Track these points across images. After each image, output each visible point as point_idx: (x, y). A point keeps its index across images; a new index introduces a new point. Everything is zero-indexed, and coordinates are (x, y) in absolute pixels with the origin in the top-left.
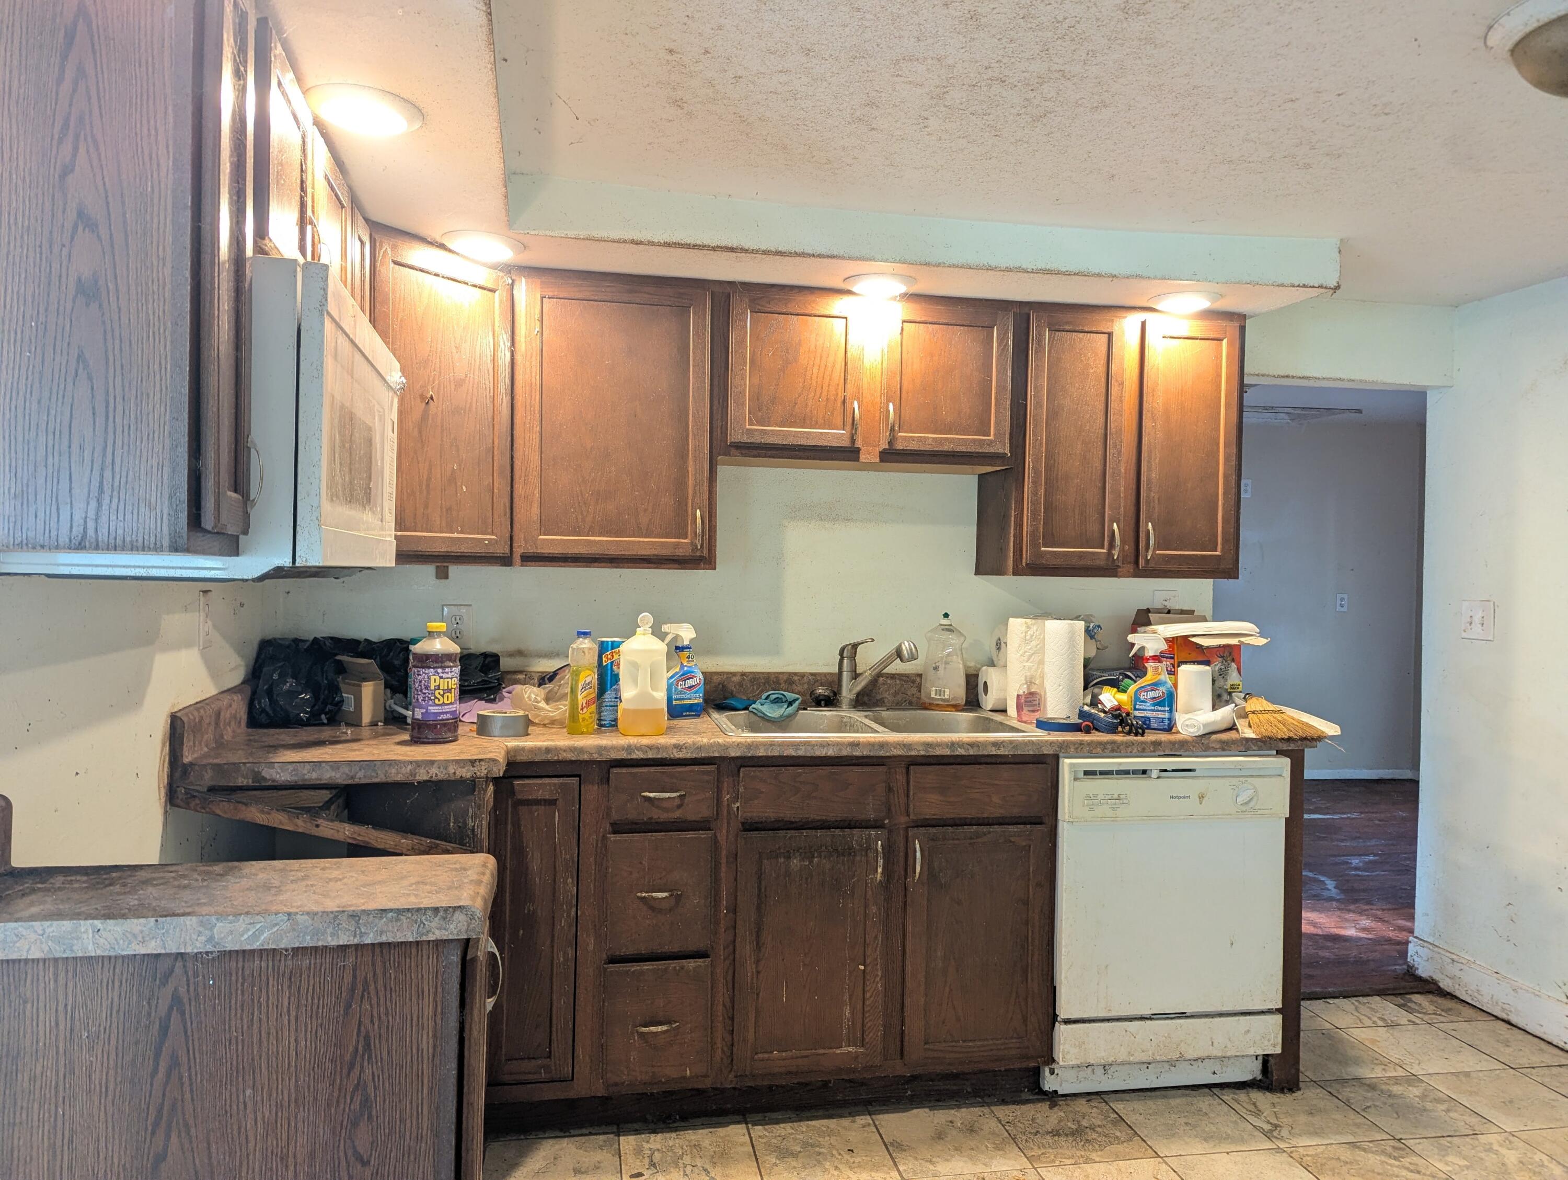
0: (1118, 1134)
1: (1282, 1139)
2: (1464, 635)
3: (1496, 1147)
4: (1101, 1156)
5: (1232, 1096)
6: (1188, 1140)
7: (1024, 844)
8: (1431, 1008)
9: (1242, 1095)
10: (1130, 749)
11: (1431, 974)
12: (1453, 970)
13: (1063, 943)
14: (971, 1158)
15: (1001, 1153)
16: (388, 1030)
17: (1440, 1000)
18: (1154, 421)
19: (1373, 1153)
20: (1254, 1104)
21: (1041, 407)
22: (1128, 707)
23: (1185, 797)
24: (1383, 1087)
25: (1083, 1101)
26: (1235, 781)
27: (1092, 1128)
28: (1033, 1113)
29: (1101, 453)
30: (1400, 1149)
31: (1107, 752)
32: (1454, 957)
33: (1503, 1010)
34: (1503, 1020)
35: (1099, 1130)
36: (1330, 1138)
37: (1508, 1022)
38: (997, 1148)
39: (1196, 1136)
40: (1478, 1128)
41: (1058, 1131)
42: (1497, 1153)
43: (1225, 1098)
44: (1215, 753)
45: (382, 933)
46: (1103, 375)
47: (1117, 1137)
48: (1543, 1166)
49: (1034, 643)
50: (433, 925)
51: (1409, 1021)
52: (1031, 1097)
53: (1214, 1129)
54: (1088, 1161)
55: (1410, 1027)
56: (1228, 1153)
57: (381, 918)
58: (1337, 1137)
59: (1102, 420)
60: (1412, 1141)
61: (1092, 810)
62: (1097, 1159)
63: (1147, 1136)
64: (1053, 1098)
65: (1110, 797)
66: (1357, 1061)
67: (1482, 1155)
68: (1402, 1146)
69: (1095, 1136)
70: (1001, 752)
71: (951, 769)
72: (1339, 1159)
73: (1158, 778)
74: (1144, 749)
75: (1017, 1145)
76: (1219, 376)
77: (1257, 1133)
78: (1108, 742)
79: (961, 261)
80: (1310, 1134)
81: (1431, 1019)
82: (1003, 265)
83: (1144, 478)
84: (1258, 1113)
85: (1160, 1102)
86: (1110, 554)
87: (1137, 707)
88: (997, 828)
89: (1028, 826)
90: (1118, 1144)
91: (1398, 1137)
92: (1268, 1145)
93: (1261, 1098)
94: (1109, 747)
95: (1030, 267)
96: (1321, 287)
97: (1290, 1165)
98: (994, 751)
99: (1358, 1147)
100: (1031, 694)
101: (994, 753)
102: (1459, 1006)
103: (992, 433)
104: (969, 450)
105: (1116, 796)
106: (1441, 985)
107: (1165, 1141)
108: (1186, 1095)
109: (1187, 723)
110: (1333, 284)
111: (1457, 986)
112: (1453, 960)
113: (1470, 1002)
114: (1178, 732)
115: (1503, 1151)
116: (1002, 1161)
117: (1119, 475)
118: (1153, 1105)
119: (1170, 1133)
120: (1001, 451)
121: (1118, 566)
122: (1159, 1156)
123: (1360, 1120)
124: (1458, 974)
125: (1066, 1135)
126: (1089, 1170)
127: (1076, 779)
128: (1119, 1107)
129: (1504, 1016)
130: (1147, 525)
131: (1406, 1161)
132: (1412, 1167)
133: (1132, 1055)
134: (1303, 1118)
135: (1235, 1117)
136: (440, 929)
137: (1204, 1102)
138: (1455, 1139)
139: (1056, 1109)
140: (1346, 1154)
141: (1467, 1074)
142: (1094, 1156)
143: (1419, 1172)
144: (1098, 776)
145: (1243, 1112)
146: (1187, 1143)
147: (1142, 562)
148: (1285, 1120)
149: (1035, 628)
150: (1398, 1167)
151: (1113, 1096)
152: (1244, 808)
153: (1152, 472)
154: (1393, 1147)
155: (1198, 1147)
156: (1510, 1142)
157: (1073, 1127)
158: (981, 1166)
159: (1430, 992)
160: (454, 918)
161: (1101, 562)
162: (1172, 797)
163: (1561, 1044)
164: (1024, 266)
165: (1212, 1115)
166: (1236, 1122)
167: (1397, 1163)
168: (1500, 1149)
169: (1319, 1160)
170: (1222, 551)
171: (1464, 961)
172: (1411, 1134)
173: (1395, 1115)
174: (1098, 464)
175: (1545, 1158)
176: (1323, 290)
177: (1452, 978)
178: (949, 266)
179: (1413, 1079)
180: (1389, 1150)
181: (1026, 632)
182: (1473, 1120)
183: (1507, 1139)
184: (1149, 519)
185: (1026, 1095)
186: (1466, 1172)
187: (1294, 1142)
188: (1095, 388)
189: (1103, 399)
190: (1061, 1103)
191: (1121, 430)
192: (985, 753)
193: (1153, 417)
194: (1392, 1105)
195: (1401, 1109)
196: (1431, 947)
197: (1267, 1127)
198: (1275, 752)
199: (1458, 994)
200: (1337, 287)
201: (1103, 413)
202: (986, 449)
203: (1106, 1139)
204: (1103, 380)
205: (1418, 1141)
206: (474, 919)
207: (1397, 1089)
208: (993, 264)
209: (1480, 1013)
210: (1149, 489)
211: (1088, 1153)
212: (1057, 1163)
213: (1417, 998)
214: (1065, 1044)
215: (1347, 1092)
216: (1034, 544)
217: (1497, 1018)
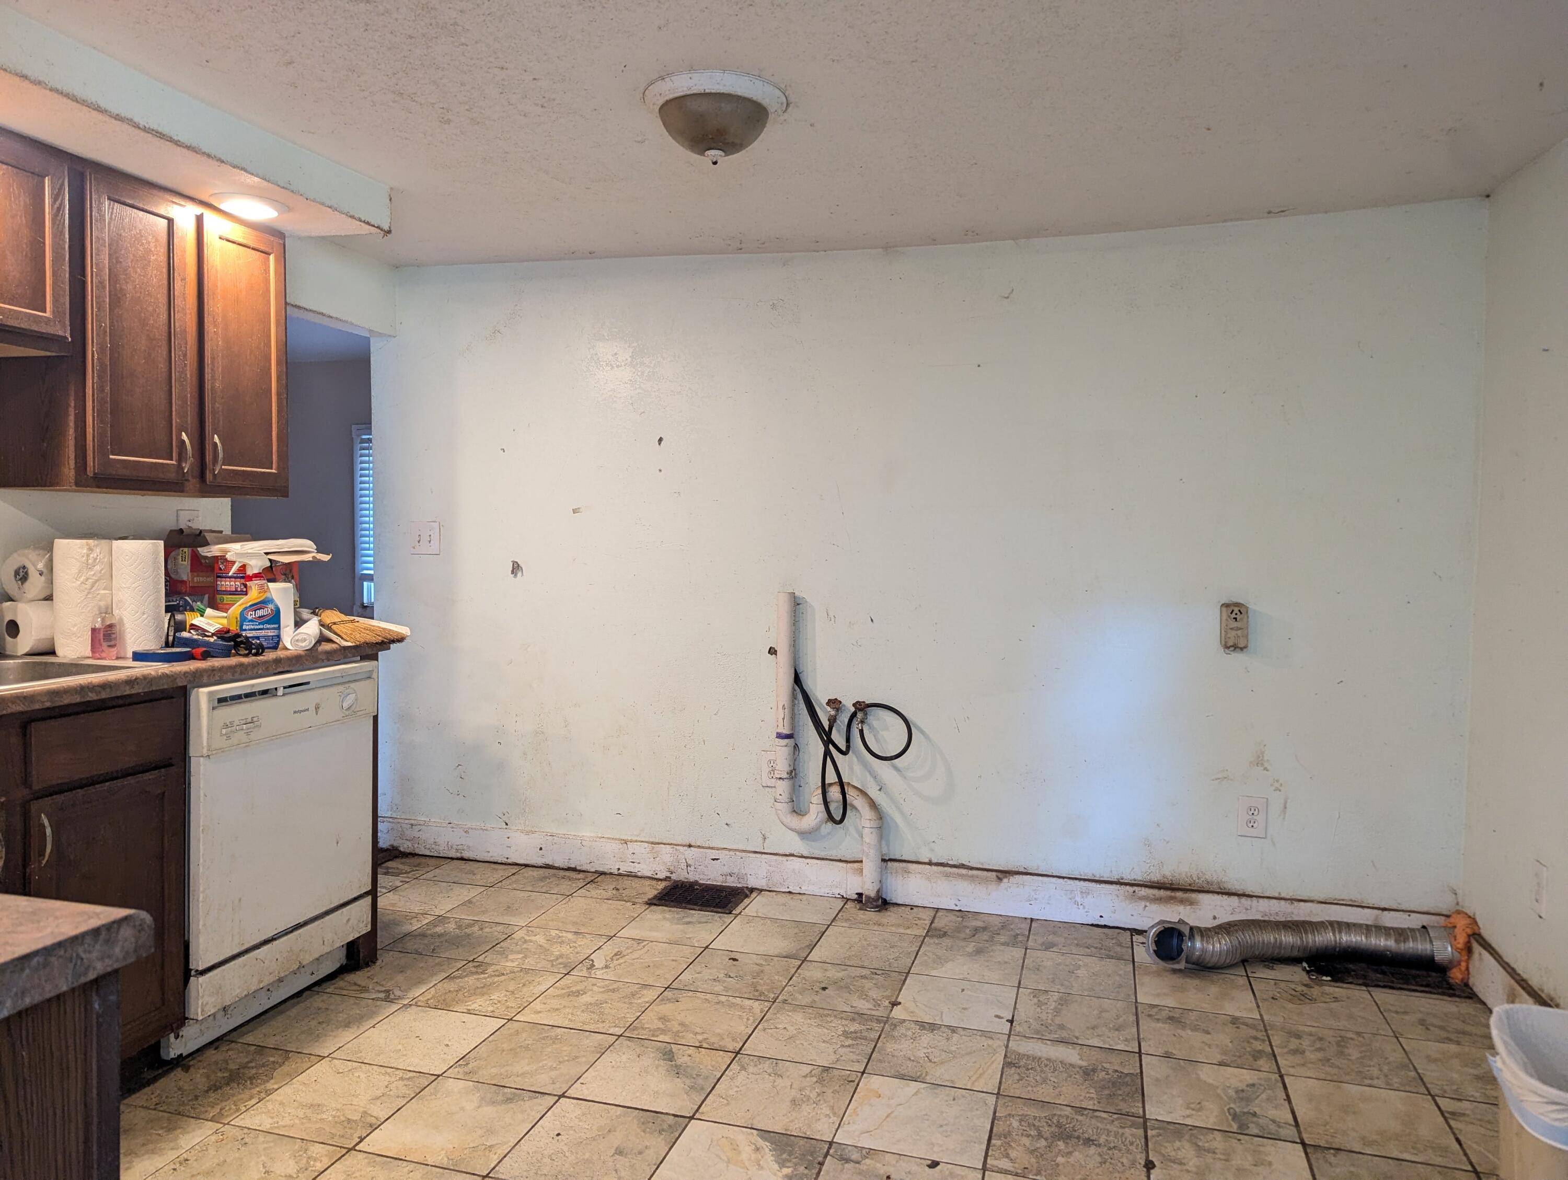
0: (272, 1059)
1: (400, 998)
2: (413, 551)
3: (528, 938)
4: (276, 1083)
5: (332, 987)
6: (334, 1034)
7: (159, 791)
8: (407, 868)
9: (340, 983)
10: (255, 670)
11: (391, 843)
12: (410, 833)
13: (201, 889)
14: (153, 1152)
15: (179, 1131)
16: (22, 1147)
17: (407, 860)
18: (215, 326)
19: (466, 976)
20: (355, 984)
21: (104, 287)
22: (234, 628)
23: (305, 711)
24: (429, 932)
25: (211, 1052)
26: (341, 688)
27: (245, 1066)
28: (173, 1084)
29: (165, 353)
30: (479, 966)
31: (237, 676)
32: (413, 822)
33: (457, 850)
34: (458, 859)
35: (253, 1064)
36: (431, 981)
37: (462, 859)
38: (170, 1130)
39: (337, 1028)
40: (509, 931)
41: (215, 1085)
42: (531, 941)
43: (328, 990)
44: (323, 664)
45: (23, 993)
46: (165, 264)
47: (274, 1062)
48: (560, 937)
49: (98, 568)
50: (95, 955)
51: (401, 882)
52: (156, 1073)
53: (345, 1016)
54: (269, 1093)
55: (406, 886)
56: (374, 1027)
57: (22, 970)
58: (435, 978)
59: (165, 316)
60: (480, 958)
61: (229, 738)
62: (276, 1087)
63: (297, 1048)
64: (181, 1062)
65: (244, 722)
66: (396, 923)
67: (525, 946)
68: (478, 964)
69: (254, 1071)
70: (136, 690)
71: (82, 719)
72: (450, 991)
73: (284, 695)
74: (267, 668)
75: (188, 1116)
76: (268, 290)
77: (379, 1003)
78: (236, 666)
79: (67, 89)
80: (415, 985)
81: (414, 875)
82: (115, 111)
83: (208, 386)
84: (365, 989)
85: (280, 1018)
86: (179, 467)
87: (244, 627)
88: (131, 780)
89: (163, 770)
90: (280, 1066)
91: (471, 959)
92: (395, 1007)
93: (358, 977)
94: (238, 670)
95: (142, 123)
96: (378, 227)
97: (424, 1011)
98: (127, 691)
99: (455, 978)
100: (111, 626)
101: (128, 692)
102: (423, 860)
103: (48, 309)
104: (23, 326)
105: (249, 720)
106: (402, 849)
107: (317, 1044)
108: (298, 1003)
109: (297, 638)
110: (386, 228)
111: (416, 845)
112: (412, 825)
113: (428, 853)
114: (286, 649)
115: (533, 938)
116: (187, 1136)
117: (185, 380)
118: (278, 1023)
119: (315, 1037)
120: (60, 333)
121: (187, 480)
122: (324, 1057)
123: (438, 960)
124: (417, 835)
125: (228, 1084)
126: (278, 1098)
127: (214, 708)
128: (249, 1039)
129: (459, 855)
130: (213, 437)
131: (489, 970)
132: (497, 973)
133: (262, 982)
134: (400, 978)
135: (352, 1001)
136: (102, 959)
137: (317, 1001)
138: (502, 944)
139: (192, 1069)
140: (451, 986)
141: (470, 901)
142: (270, 1085)
143: (503, 974)
144: (230, 702)
145: (352, 993)
146: (335, 1037)
147: (209, 477)
148: (389, 985)
149: (98, 550)
150: (488, 977)
151: (235, 1033)
152: (347, 713)
153: (215, 380)
154: (474, 967)
155: (347, 1035)
156: (532, 931)
157: (225, 1075)
158: (170, 1152)
159: (396, 857)
160: (120, 937)
161: (172, 476)
162: (295, 712)
163: (504, 860)
164: (136, 120)
165: (332, 1007)
166: (355, 1004)
167: (486, 975)
168: (530, 938)
169: (439, 998)
170: (278, 468)
171: (421, 823)
172: (476, 953)
173: (455, 947)
174: (162, 366)
175: (557, 932)
176: (379, 231)
177: (412, 840)
178: (51, 90)
179: (441, 919)
180: (474, 970)
181: (88, 556)
182: (500, 928)
183: (528, 931)
184: (215, 431)
185: (148, 1075)
186: (527, 961)
187: (411, 995)
188: (157, 277)
189: (166, 292)
190: (191, 1063)
191: (185, 331)
192: (119, 694)
193: (215, 322)
194: (446, 941)
195: (455, 941)
196: (391, 820)
197: (382, 995)
198: (359, 658)
199: (417, 851)
200: (389, 232)
201: (166, 307)
202: (43, 329)
203: (266, 1068)
204: (165, 270)
205: (483, 955)
206: (143, 929)
207: (439, 929)
208: (103, 105)
209: (438, 859)
210: (214, 399)
211: (263, 1087)
212: (244, 1109)
213: (390, 864)
214: (203, 996)
215: (410, 945)
216: (101, 450)
217: (452, 859)
